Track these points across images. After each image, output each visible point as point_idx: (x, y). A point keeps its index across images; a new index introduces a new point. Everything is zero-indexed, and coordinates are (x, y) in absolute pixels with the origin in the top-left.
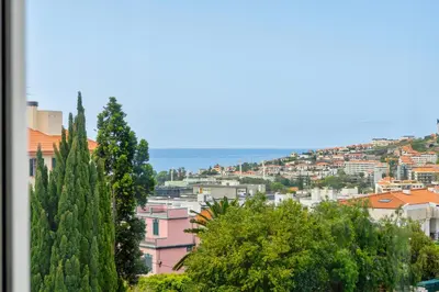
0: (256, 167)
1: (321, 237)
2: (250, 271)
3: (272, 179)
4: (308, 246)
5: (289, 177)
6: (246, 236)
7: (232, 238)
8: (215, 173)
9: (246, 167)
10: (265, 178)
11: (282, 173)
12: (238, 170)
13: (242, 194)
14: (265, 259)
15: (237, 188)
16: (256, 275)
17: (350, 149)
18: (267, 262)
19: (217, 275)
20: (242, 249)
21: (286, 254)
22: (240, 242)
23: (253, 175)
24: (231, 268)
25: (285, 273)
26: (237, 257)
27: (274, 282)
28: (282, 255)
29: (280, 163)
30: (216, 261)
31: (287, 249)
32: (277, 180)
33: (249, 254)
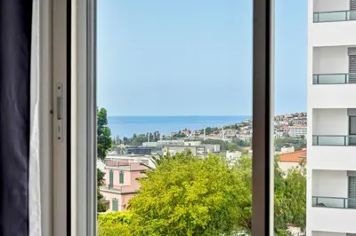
0: (217, 131)
1: (233, 183)
2: (176, 209)
3: (230, 141)
4: (222, 189)
5: (243, 139)
6: (174, 182)
7: (163, 183)
8: (184, 136)
9: (209, 131)
10: (224, 140)
11: (237, 135)
12: (202, 133)
13: (201, 152)
14: (187, 199)
15: (197, 147)
16: (180, 211)
17: (294, 116)
18: (189, 201)
19: (152, 211)
20: (170, 192)
21: (204, 195)
22: (169, 185)
23: (214, 137)
24: (162, 206)
25: (202, 209)
26: (167, 197)
27: (194, 217)
28: (201, 196)
29: (236, 127)
30: (150, 200)
31: (205, 191)
32: (233, 141)
33: (175, 195)
